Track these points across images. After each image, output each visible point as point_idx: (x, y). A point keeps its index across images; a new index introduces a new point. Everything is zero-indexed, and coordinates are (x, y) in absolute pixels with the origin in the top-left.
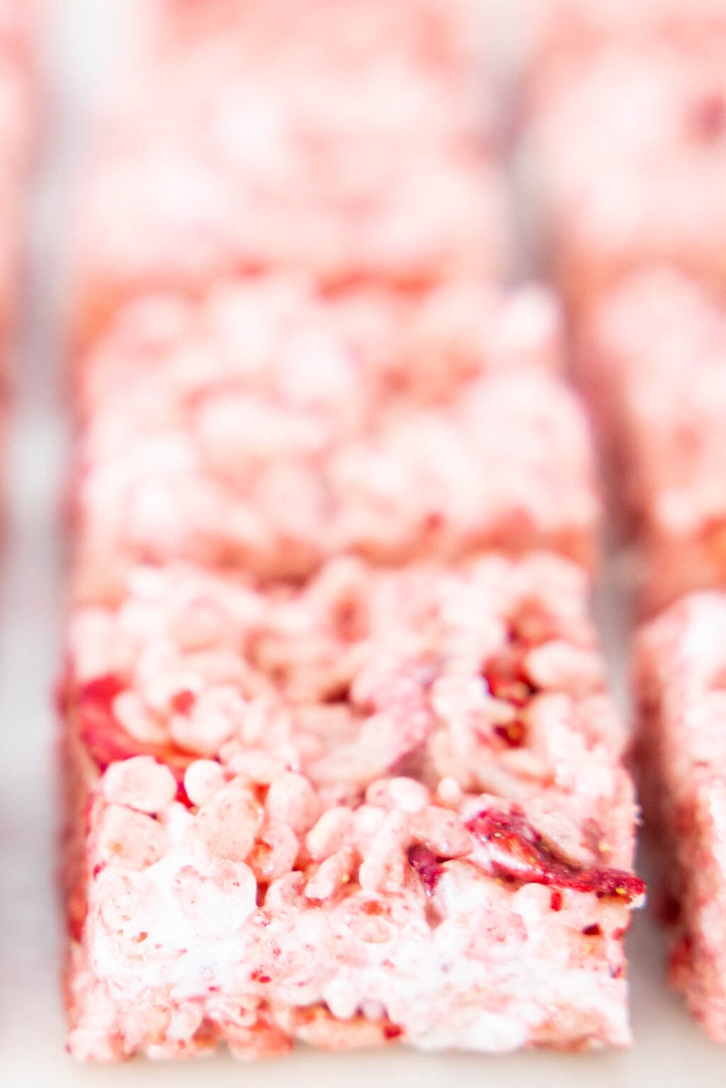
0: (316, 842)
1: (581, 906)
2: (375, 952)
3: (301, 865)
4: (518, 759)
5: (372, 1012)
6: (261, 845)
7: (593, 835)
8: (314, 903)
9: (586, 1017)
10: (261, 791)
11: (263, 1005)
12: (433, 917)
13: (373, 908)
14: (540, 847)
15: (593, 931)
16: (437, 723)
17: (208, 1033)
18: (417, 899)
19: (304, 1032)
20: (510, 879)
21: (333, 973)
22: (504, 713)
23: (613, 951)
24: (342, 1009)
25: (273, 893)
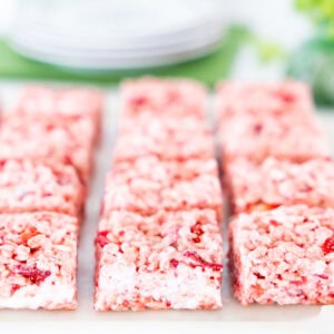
0: (150, 259)
1: (209, 272)
2: (163, 282)
3: (147, 264)
4: (197, 244)
5: (164, 300)
6: (138, 260)
7: (212, 257)
8: (149, 272)
9: (211, 299)
10: (138, 249)
11: (138, 297)
12: (176, 275)
13: (162, 272)
14: (200, 259)
15: (212, 278)
16: (179, 237)
17: (126, 303)
18: (172, 271)
19: (148, 305)
20: (194, 266)
21: (154, 288)
22: (195, 236)
23: (217, 282)
24: (157, 298)
25: (140, 270)
